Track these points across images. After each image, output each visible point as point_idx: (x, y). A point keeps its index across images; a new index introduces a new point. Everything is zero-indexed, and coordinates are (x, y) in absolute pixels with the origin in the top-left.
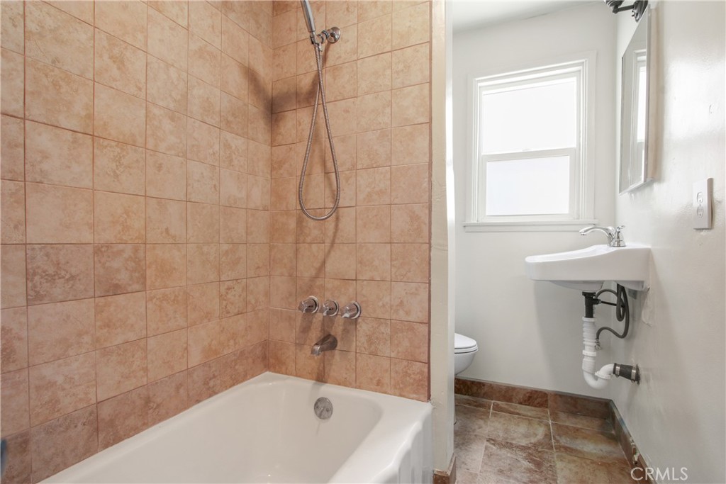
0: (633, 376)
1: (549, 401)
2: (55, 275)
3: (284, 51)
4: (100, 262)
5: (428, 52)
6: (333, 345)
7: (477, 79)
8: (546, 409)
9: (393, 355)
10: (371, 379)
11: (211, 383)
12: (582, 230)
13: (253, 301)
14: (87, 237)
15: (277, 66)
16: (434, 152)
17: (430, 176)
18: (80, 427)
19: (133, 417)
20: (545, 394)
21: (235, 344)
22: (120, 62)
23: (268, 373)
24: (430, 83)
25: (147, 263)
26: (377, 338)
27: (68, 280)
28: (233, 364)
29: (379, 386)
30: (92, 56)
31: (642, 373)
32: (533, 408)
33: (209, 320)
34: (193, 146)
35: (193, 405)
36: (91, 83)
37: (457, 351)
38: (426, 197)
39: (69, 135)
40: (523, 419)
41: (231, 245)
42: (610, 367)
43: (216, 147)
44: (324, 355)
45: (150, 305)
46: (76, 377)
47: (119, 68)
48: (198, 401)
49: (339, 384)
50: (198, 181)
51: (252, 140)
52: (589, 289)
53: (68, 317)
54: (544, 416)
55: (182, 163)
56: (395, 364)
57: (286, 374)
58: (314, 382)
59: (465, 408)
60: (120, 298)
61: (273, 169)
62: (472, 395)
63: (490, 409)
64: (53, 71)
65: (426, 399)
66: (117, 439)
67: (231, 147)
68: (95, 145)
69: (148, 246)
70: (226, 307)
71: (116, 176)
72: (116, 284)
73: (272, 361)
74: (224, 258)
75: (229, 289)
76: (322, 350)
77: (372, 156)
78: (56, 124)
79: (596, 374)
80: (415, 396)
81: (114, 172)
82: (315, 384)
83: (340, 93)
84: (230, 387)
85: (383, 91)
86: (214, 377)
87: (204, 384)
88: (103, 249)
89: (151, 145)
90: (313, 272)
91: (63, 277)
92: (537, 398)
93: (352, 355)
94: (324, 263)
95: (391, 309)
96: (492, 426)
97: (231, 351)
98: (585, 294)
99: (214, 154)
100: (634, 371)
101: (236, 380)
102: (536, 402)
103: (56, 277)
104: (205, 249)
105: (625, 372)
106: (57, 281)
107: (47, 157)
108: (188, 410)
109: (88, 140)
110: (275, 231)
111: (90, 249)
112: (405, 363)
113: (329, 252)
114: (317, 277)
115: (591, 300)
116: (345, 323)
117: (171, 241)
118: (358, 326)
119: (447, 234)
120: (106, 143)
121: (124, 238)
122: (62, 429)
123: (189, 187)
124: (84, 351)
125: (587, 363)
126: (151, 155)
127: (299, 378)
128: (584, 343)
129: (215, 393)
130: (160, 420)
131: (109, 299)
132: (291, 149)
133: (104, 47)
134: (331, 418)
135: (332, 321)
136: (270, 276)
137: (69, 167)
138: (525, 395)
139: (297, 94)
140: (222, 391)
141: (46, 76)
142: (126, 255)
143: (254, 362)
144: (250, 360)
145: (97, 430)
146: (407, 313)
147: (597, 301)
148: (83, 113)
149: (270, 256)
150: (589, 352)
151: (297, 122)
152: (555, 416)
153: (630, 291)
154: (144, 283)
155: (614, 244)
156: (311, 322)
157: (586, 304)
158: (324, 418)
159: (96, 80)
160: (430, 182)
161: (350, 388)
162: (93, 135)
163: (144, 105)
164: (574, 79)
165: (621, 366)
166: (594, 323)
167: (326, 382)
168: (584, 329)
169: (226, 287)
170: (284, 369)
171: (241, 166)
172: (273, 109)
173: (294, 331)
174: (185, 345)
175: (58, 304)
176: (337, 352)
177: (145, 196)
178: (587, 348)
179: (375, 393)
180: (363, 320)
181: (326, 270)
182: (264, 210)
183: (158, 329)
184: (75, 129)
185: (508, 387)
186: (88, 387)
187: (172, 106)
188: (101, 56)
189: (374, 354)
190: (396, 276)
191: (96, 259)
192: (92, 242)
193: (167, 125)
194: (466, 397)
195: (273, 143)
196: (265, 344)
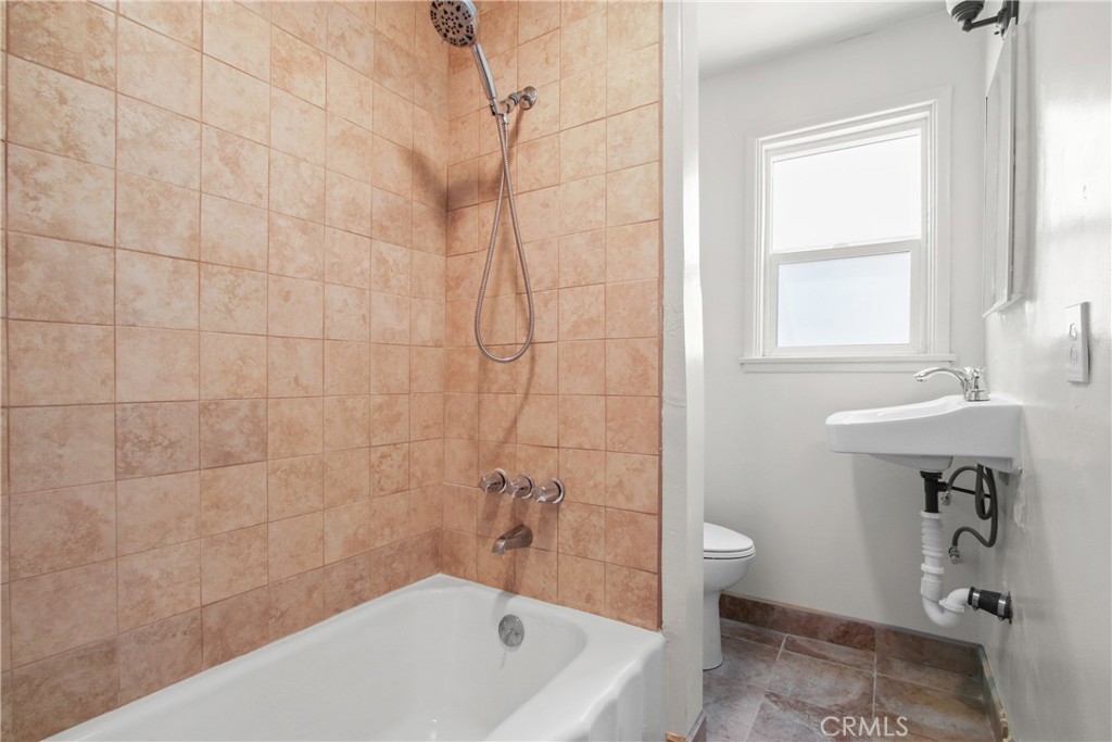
0: (1001, 612)
1: (877, 641)
2: (150, 442)
3: (463, 123)
4: (207, 423)
5: (657, 116)
6: (526, 540)
7: (760, 140)
8: (872, 653)
9: (609, 559)
10: (578, 592)
11: (358, 587)
12: (922, 373)
13: (419, 474)
14: (191, 392)
15: (454, 144)
16: (666, 263)
17: (661, 297)
18: (179, 636)
19: (248, 627)
20: (870, 628)
21: (393, 533)
22: (233, 163)
23: (440, 575)
24: (661, 161)
25: (270, 423)
26: (587, 533)
27: (166, 448)
28: (389, 561)
29: (588, 603)
30: (198, 160)
31: (1015, 605)
32: (851, 650)
33: (355, 501)
34: (333, 264)
35: (331, 615)
36: (197, 195)
37: (707, 555)
38: (654, 329)
39: (168, 264)
40: (832, 666)
41: (387, 398)
42: (963, 593)
43: (366, 264)
44: (515, 554)
45: (273, 480)
46: (176, 572)
47: (232, 172)
48: (338, 611)
49: (535, 597)
50: (340, 311)
51: (418, 249)
52: (931, 468)
53: (166, 495)
54: (866, 664)
55: (317, 289)
56: (612, 572)
57: (465, 578)
58: (500, 591)
59: (741, 642)
60: (234, 470)
61: (448, 288)
62: (754, 623)
63: (779, 646)
64: (150, 185)
65: (655, 627)
66: (227, 656)
67: (387, 262)
68: (202, 273)
69: (270, 401)
70: (379, 482)
71: (229, 311)
72: (229, 452)
73: (446, 558)
74: (377, 414)
75: (383, 457)
76: (507, 547)
77: (579, 270)
78: (152, 251)
79: (941, 603)
80: (639, 621)
81: (226, 306)
82: (501, 594)
83: (537, 180)
84: (385, 592)
85: (594, 175)
86: (362, 578)
87: (347, 587)
88: (211, 408)
89: (275, 265)
90: (501, 435)
91: (160, 444)
92: (857, 635)
93: (552, 556)
94: (515, 421)
95: (606, 492)
96: (779, 673)
97: (385, 543)
98: (924, 474)
99: (362, 273)
100: (1002, 602)
101: (392, 584)
102: (856, 641)
103: (152, 444)
104: (350, 403)
105: (987, 602)
106: (153, 449)
107: (142, 293)
108: (324, 622)
109: (193, 268)
110: (450, 376)
111: (195, 408)
112: (625, 572)
113: (522, 406)
114: (505, 441)
115: (934, 486)
116: (542, 509)
117: (302, 393)
118: (560, 515)
119: (685, 384)
120: (216, 268)
121: (239, 391)
122: (156, 638)
123: (326, 321)
124: (185, 539)
125: (928, 585)
126: (275, 281)
127: (483, 586)
128: (924, 552)
129: (362, 600)
130: (285, 634)
131: (220, 471)
132: (471, 259)
133: (214, 147)
134: (522, 646)
135: (525, 505)
136: (445, 437)
137: (169, 304)
138: (838, 628)
139: (480, 183)
140: (373, 598)
141: (142, 192)
142: (241, 414)
143: (419, 559)
144: (415, 556)
145: (201, 642)
146: (629, 498)
147: (943, 487)
148: (186, 234)
149: (444, 410)
150: (930, 567)
151: (479, 220)
152: (884, 664)
153: (1000, 473)
154: (265, 451)
155: (970, 396)
156: (497, 506)
157: (926, 490)
158: (512, 645)
159: (203, 190)
160: (661, 307)
161: (549, 604)
162: (199, 261)
163: (266, 216)
164: (918, 131)
165: (982, 593)
166: (938, 521)
167: (517, 593)
168: (924, 530)
169: (379, 454)
170: (461, 571)
171: (402, 287)
172: (448, 205)
173: (475, 517)
174: (320, 534)
175: (154, 478)
176: (531, 550)
177: (267, 336)
178: (927, 560)
179: (583, 613)
180: (568, 506)
181: (518, 432)
182: (436, 346)
183: (283, 511)
184: (176, 255)
185: (811, 614)
186: (190, 585)
187: (304, 213)
188: (209, 159)
189: (583, 556)
190: (614, 444)
191: (202, 419)
192: (197, 398)
193: (298, 240)
194: (745, 626)
195: (448, 252)
196: (436, 534)
